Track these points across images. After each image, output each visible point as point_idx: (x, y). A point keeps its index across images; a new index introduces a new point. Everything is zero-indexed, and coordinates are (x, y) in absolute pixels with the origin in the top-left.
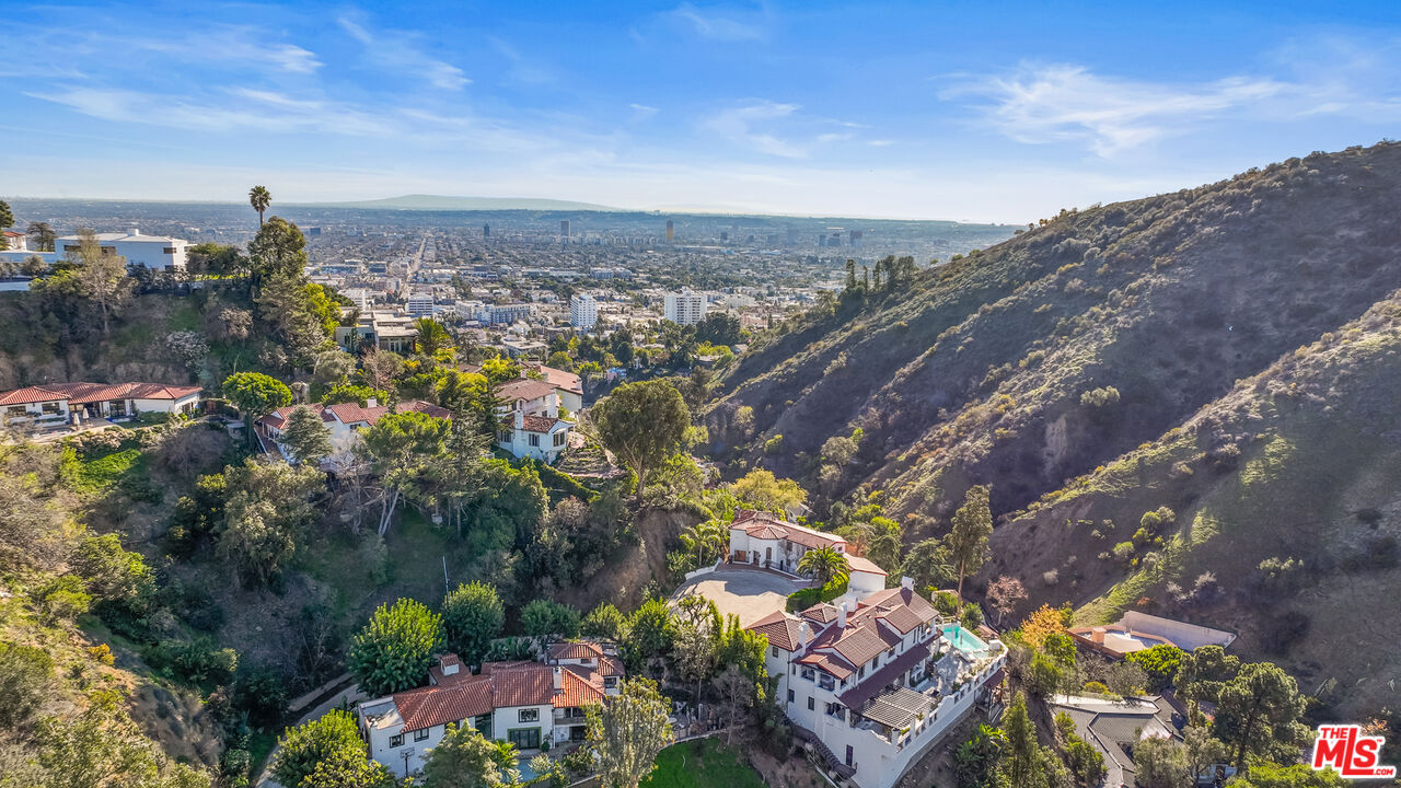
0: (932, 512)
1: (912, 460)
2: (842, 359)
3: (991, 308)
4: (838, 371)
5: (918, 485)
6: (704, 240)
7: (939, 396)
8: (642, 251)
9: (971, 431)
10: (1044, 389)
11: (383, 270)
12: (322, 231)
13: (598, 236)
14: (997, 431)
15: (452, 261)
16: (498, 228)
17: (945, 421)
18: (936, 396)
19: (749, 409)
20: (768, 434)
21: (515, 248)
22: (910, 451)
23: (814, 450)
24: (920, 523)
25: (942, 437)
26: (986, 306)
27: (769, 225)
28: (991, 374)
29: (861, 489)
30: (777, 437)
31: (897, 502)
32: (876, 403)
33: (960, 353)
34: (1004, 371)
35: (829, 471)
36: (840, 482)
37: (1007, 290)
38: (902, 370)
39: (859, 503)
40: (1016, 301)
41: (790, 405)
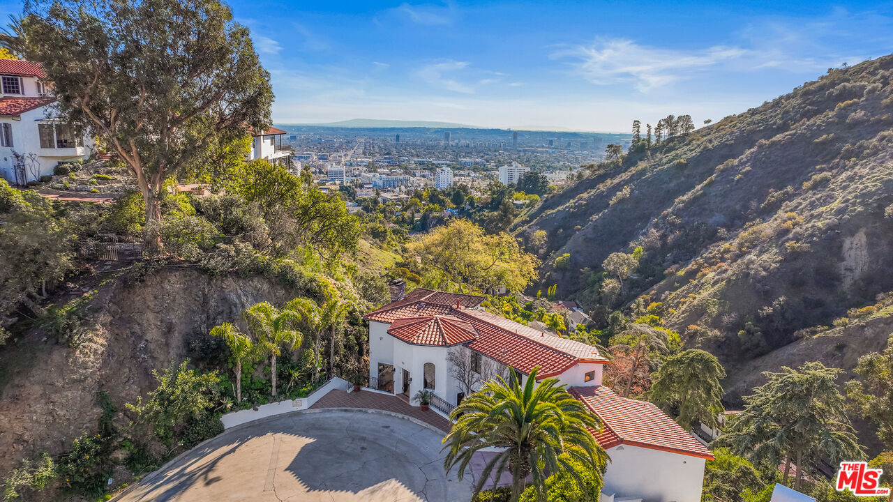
0: (716, 323)
1: (692, 274)
2: (626, 191)
3: (768, 142)
4: (622, 201)
5: (699, 297)
6: (538, 145)
7: (718, 217)
8: (495, 151)
9: (755, 246)
10: (836, 205)
11: (326, 159)
12: (298, 138)
13: (468, 142)
14: (787, 244)
15: (372, 155)
16: (406, 138)
17: (725, 239)
18: (714, 218)
19: (544, 233)
20: (558, 253)
21: (413, 149)
22: (690, 266)
23: (597, 268)
24: (702, 335)
25: (722, 254)
26: (763, 141)
27: (582, 137)
28: (773, 197)
29: (640, 299)
30: (565, 255)
31: (677, 314)
32: (656, 226)
33: (738, 181)
34: (787, 193)
35: (610, 285)
36: (620, 295)
37: (783, 128)
38: (681, 198)
39: (638, 314)
40: (795, 134)
41: (579, 230)
